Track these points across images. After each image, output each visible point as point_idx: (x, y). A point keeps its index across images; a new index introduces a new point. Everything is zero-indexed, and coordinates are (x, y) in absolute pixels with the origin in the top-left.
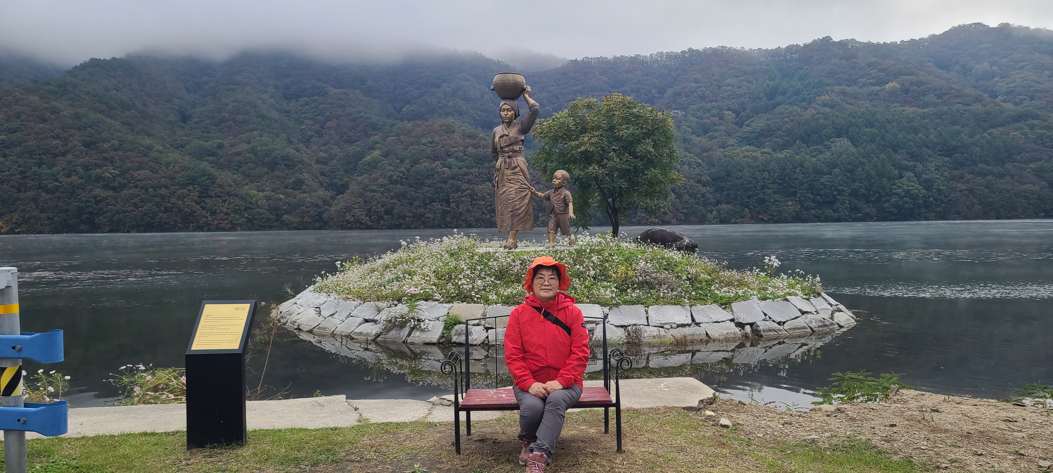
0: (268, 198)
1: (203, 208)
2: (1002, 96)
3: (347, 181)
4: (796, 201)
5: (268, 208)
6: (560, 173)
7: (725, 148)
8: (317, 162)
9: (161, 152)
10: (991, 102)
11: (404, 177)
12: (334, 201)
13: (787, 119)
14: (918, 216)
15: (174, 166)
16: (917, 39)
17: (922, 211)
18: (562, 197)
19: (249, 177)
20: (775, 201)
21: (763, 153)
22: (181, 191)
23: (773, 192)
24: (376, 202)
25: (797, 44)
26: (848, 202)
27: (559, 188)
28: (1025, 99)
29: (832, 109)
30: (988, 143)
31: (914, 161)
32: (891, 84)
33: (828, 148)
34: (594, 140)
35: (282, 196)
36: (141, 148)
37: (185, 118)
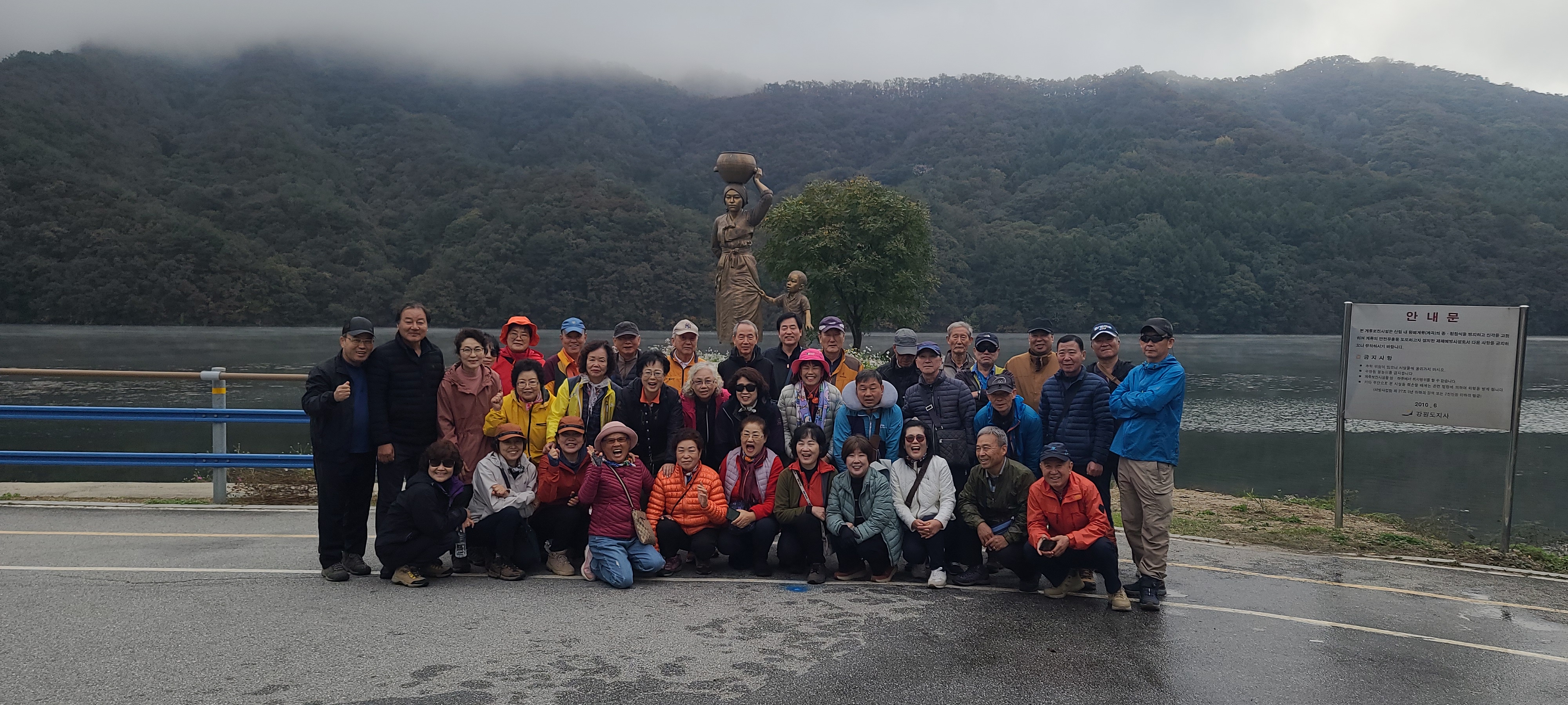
0: (306, 277)
1: (202, 290)
2: (1373, 161)
3: (428, 254)
4: (1088, 302)
5: (306, 292)
6: (795, 274)
7: (990, 223)
8: (381, 223)
9: (134, 201)
10: (1356, 169)
11: (517, 251)
12: (408, 284)
13: (1077, 184)
14: (1254, 328)
15: (155, 224)
16: (1260, 75)
17: (1259, 320)
18: (798, 303)
19: (274, 243)
20: (1058, 302)
21: (1043, 232)
22: (166, 262)
23: (1056, 288)
24: (473, 287)
25: (1095, 75)
26: (1159, 305)
27: (794, 293)
28: (1404, 166)
29: (1141, 170)
30: (1349, 227)
31: (1251, 250)
32: (1221, 139)
33: (1134, 228)
34: (835, 234)
35: (328, 275)
36: (101, 194)
37: (168, 149)
